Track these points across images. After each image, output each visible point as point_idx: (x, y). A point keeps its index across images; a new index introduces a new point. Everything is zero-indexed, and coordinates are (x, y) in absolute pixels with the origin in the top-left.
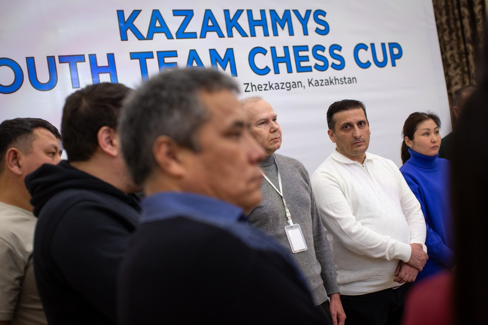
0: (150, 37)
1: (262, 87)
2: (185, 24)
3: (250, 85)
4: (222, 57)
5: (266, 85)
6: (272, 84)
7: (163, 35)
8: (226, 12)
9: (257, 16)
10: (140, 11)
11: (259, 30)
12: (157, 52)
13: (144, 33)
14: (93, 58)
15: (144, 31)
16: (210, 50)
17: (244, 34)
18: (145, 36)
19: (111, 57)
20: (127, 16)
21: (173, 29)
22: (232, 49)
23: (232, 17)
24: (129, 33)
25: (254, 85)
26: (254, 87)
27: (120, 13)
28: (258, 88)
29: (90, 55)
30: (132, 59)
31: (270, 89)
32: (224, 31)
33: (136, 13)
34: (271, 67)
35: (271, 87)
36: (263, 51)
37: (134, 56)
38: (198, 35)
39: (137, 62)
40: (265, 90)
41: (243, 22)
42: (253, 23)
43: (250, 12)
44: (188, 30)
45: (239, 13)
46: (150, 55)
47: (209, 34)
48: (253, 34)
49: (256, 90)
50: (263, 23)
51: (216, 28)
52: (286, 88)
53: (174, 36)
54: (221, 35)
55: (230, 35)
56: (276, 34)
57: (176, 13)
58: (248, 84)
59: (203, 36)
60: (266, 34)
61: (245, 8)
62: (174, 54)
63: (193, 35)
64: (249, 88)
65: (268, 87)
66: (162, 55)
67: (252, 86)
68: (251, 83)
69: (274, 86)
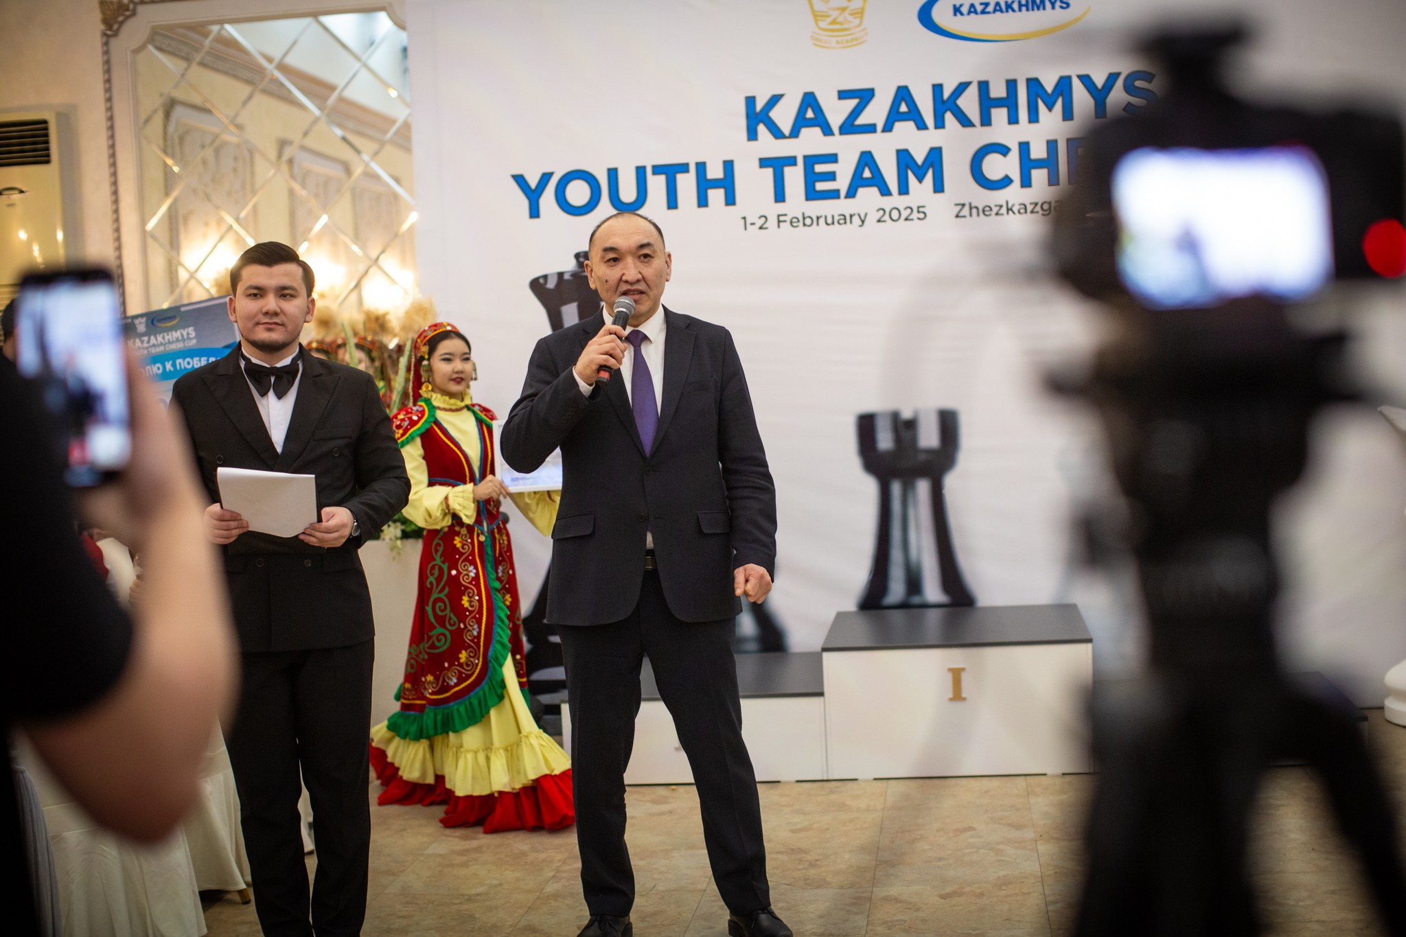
0: (795, 133)
1: (991, 209)
2: (856, 112)
3: (966, 209)
4: (920, 160)
5: (1001, 206)
6: (1013, 205)
7: (817, 131)
8: (937, 89)
9: (998, 91)
10: (781, 96)
11: (999, 115)
12: (806, 158)
13: (786, 128)
14: (701, 167)
15: (786, 126)
16: (899, 152)
17: (965, 122)
18: (787, 132)
19: (729, 166)
20: (759, 106)
21: (836, 120)
22: (939, 150)
23: (946, 94)
24: (761, 128)
25: (977, 208)
26: (974, 211)
27: (751, 101)
28: (984, 211)
29: (697, 164)
30: (761, 166)
31: (1008, 213)
32: (929, 119)
33: (775, 100)
34: (1015, 175)
35: (1008, 210)
36: (1003, 150)
37: (764, 163)
38: (880, 127)
39: (769, 172)
40: (997, 214)
41: (969, 103)
42: (987, 103)
43: (984, 86)
44: (862, 120)
45: (962, 87)
46: (792, 161)
47: (898, 126)
48: (986, 121)
49: (978, 215)
50: (1010, 102)
51: (915, 116)
52: (1041, 212)
53: (836, 130)
54: (922, 126)
55: (940, 124)
56: (1034, 118)
57: (843, 95)
58: (963, 205)
59: (888, 128)
60: (1013, 120)
61: (975, 77)
62: (833, 158)
63: (871, 129)
64: (966, 211)
65: (1004, 210)
66: (810, 161)
67: (971, 208)
68: (970, 204)
69: (1015, 210)
